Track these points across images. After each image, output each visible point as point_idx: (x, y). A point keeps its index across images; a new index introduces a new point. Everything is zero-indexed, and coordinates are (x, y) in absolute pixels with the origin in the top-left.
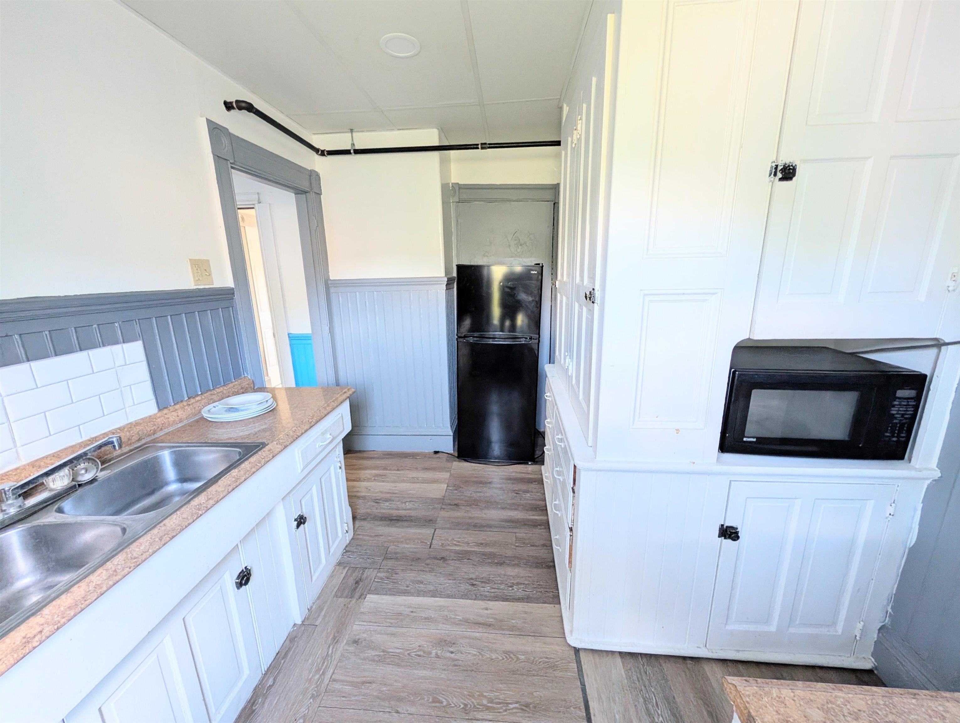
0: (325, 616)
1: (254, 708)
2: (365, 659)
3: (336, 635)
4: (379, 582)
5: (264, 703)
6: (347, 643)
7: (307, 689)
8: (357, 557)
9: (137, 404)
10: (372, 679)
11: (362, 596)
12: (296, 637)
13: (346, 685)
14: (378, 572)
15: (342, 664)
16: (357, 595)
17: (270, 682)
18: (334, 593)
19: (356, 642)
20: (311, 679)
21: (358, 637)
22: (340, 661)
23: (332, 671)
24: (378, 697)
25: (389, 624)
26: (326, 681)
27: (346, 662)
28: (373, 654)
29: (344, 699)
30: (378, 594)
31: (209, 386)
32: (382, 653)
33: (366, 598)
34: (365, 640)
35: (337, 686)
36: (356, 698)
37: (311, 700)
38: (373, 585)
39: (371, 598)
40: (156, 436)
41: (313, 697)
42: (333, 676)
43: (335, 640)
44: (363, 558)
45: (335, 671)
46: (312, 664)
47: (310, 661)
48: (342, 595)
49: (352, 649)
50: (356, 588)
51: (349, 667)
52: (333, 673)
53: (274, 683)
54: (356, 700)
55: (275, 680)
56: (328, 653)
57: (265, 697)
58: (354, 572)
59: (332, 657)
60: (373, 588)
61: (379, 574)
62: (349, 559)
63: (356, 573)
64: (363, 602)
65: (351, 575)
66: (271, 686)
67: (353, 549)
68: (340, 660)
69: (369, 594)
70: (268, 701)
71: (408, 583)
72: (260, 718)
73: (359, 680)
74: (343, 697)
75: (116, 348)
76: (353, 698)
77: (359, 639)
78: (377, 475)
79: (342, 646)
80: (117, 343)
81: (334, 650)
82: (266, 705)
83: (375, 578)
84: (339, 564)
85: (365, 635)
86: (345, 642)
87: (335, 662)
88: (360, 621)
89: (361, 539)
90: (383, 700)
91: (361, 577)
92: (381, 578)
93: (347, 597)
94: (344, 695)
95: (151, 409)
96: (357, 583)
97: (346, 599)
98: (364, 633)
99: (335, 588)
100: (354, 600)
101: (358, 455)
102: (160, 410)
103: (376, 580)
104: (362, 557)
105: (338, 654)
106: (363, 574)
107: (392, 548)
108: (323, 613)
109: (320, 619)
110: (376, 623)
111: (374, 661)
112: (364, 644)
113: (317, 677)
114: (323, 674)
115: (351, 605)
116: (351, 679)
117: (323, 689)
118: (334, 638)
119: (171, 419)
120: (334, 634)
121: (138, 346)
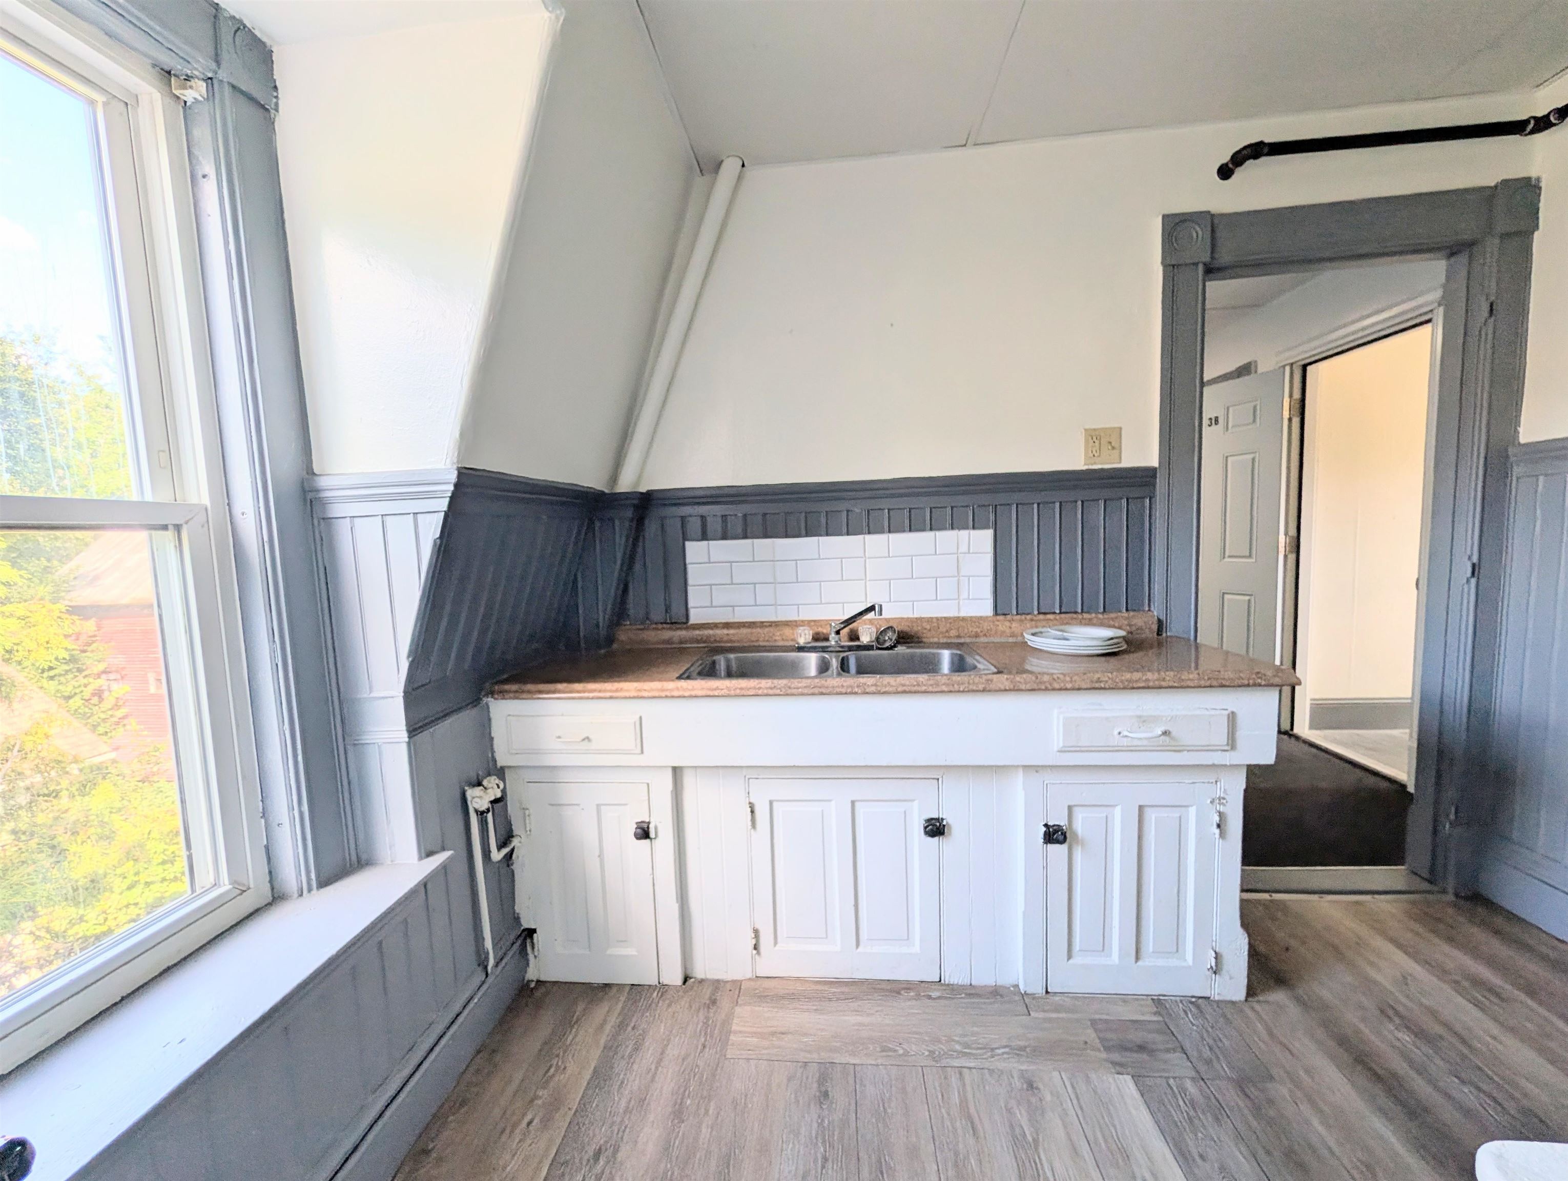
0: (1050, 1020)
1: (902, 992)
2: (1009, 1111)
3: (1028, 1050)
4: (1171, 1088)
5: (909, 1000)
6: (1022, 1073)
7: (940, 1042)
8: (1198, 1027)
9: (973, 599)
10: (982, 1135)
11: (1120, 1067)
12: (1001, 996)
13: (959, 1092)
14: (1193, 1079)
15: (987, 1076)
16: (1116, 1057)
17: (935, 994)
18: (1097, 1017)
19: (1031, 1086)
20: (953, 1040)
21: (1041, 1086)
22: (991, 1071)
23: (972, 1065)
24: (956, 1154)
25: (1091, 1138)
26: (956, 1063)
27: (993, 1082)
28: (1023, 1124)
29: (940, 1097)
30: (1142, 1095)
31: (1076, 605)
32: (1030, 1139)
33: (1121, 1076)
34: (1041, 1100)
35: (954, 1080)
36: (945, 1115)
37: (927, 1053)
38: (1158, 1081)
39: (1127, 1083)
40: (978, 640)
41: (932, 1052)
42: (965, 1070)
43: (1019, 1051)
44: (1203, 1039)
45: (974, 1071)
46: (973, 1034)
47: (975, 1029)
48: (1101, 1031)
49: (1017, 1083)
50: (1130, 1050)
51: (987, 1088)
52: (970, 1068)
53: (934, 999)
54: (943, 1117)
55: (939, 998)
56: (996, 1048)
57: (918, 997)
58: (1159, 1032)
59: (992, 1057)
60: (1148, 1082)
61: (1188, 1084)
62: (1182, 1014)
63: (1158, 1038)
64: (1111, 1073)
65: (1150, 1032)
66: (930, 997)
67: (1207, 1009)
68: (993, 1070)
69: (1133, 1077)
70: (914, 1002)
71: (1212, 1154)
72: (895, 1004)
73: (972, 1110)
74: (942, 1096)
75: (964, 533)
76: (943, 1111)
77: (1037, 1088)
78: (1477, 982)
79: (1016, 1066)
80: (966, 528)
81: (1005, 1056)
82: (909, 1003)
83: (1174, 1078)
84: (1158, 1002)
85: (1048, 1097)
86: (1023, 1067)
87: (987, 1065)
88: (1070, 1079)
89: (1247, 1017)
90: (956, 1165)
91: (1158, 1050)
92: (1183, 1090)
93: (1102, 1040)
94: (945, 1095)
95: (985, 608)
96: (1141, 1048)
97: (1097, 1041)
98: (1051, 1093)
99: (1108, 1014)
100: (1104, 1055)
101: (1499, 921)
102: (996, 613)
103: (1171, 1081)
104: (1205, 1035)
105: (1001, 1065)
106: (1168, 1051)
107: (1281, 1090)
108: (1054, 1015)
109: (1041, 1015)
110: (1081, 1108)
111: (1012, 1126)
112: (1033, 1100)
113: (958, 1047)
114: (965, 1054)
115: (1092, 1053)
116: (970, 1096)
117: (944, 1062)
118: (1023, 1049)
119: (1000, 628)
120: (1029, 1046)
121: (989, 534)
